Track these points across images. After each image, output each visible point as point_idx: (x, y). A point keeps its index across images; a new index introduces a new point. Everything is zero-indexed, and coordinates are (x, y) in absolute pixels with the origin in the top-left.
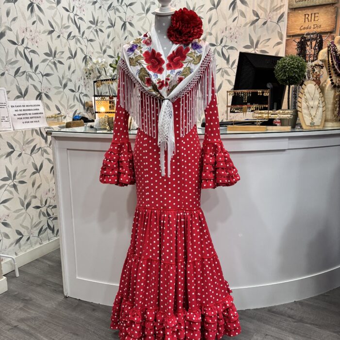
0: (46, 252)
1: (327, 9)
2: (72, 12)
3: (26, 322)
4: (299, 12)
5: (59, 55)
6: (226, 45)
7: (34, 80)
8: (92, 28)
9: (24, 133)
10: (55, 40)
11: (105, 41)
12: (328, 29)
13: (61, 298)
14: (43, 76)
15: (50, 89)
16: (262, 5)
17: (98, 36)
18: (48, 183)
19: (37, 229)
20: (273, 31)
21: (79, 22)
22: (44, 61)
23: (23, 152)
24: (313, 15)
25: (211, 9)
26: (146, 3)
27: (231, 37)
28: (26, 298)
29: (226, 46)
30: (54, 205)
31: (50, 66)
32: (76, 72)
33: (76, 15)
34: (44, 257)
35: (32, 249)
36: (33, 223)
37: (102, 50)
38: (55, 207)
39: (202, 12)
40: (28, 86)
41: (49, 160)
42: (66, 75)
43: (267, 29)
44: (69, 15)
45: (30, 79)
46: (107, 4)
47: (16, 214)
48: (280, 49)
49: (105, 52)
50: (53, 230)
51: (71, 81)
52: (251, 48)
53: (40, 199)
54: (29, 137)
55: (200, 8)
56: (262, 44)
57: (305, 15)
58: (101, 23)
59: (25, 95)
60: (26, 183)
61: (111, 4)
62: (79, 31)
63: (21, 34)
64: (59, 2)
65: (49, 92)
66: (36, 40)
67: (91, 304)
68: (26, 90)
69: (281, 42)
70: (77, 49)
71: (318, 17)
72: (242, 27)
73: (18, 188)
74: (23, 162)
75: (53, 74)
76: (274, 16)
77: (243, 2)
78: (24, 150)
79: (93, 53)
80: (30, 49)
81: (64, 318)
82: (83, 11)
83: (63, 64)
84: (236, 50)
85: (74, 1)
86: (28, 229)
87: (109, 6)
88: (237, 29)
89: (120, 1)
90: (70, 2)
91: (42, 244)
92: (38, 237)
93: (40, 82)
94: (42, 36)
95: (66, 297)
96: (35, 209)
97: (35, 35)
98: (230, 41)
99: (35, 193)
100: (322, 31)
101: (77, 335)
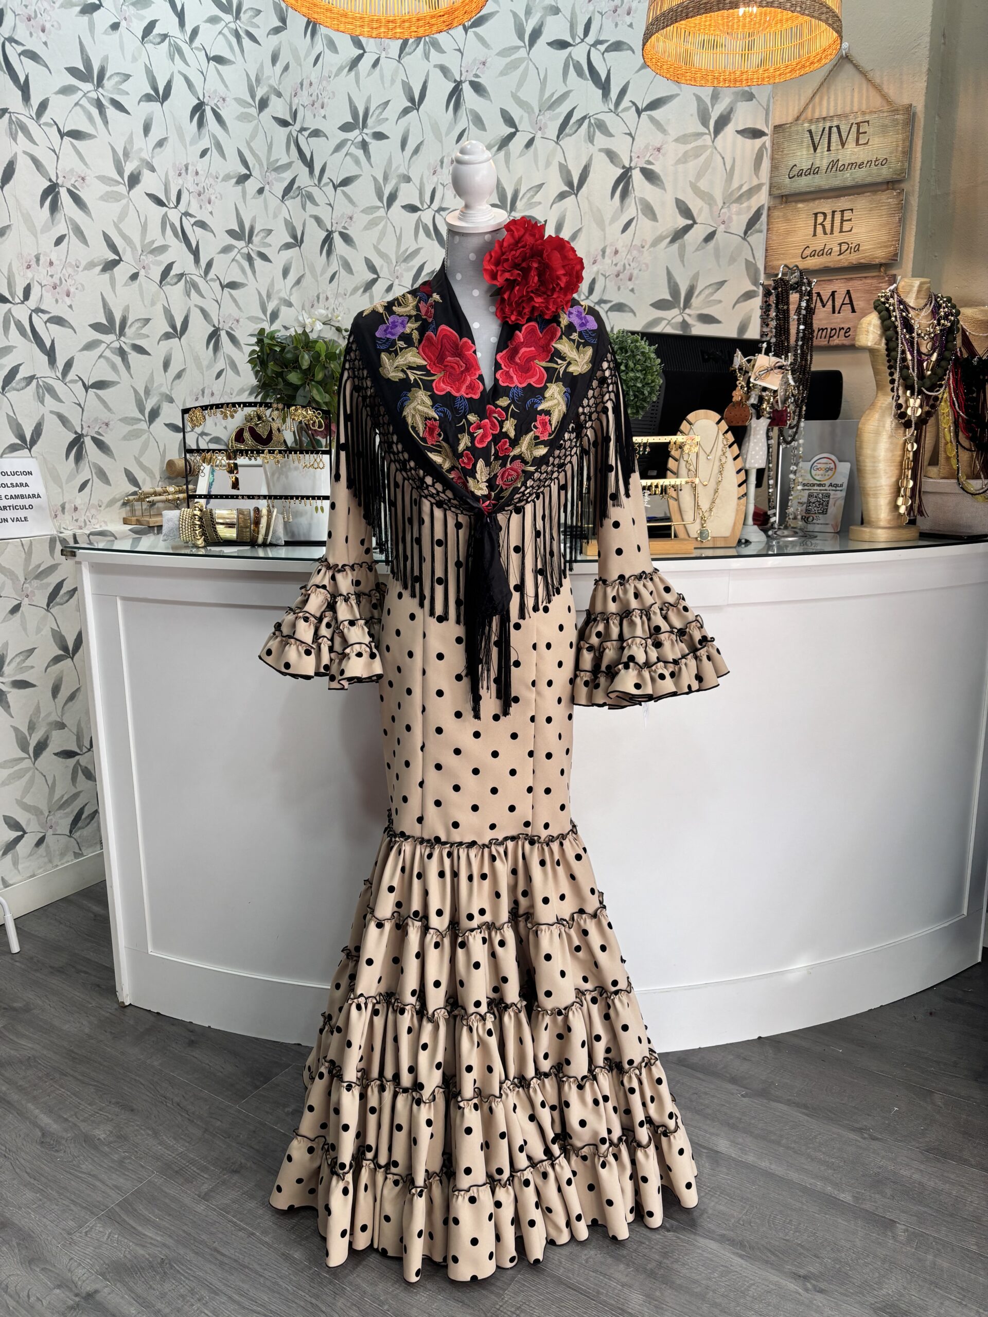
0: (91, 877)
1: (878, 198)
2: (176, 207)
4: (800, 205)
5: (133, 329)
6: (605, 298)
7: (61, 401)
8: (236, 250)
9: (28, 549)
10: (125, 285)
11: (276, 288)
12: (880, 255)
13: (107, 1008)
14: (86, 388)
15: (107, 425)
16: (703, 185)
17: (254, 272)
19: (67, 815)
20: (732, 260)
21: (195, 234)
22: (90, 346)
23: (26, 601)
24: (838, 217)
25: (562, 196)
26: (386, 178)
27: (617, 276)
28: (15, 1005)
29: (605, 302)
31: (107, 359)
32: (186, 376)
33: (187, 214)
36: (57, 797)
37: (264, 312)
39: (540, 203)
40: (43, 417)
42: (155, 385)
43: (717, 254)
44: (165, 215)
45: (48, 398)
46: (283, 179)
47: (4, 773)
48: (750, 309)
49: (274, 316)
51: (171, 400)
52: (674, 307)
53: (75, 731)
54: (42, 557)
55: (532, 193)
56: (702, 296)
57: (816, 214)
58: (262, 234)
59: (34, 442)
60: (33, 686)
61: (293, 182)
62: (197, 260)
63: (22, 274)
64: (134, 180)
65: (106, 433)
66: (66, 289)
67: (189, 1027)
68: (36, 427)
69: (754, 291)
70: (189, 311)
71: (850, 220)
72: (647, 247)
73: (9, 700)
74: (25, 629)
75: (119, 383)
76: (734, 217)
77: (649, 175)
78: (27, 596)
79: (238, 321)
80: (49, 313)
81: (105, 1063)
82: (209, 203)
83: (149, 354)
84: (631, 314)
85: (180, 175)
86: (42, 813)
87: (286, 188)
88: (635, 253)
89: (317, 172)
90: (170, 178)
91: (82, 855)
92: (70, 836)
93: (79, 405)
94: (83, 277)
95: (123, 1007)
96: (60, 760)
97: (64, 275)
98: (616, 288)
99: (60, 714)
100: (862, 261)
101: (132, 1110)
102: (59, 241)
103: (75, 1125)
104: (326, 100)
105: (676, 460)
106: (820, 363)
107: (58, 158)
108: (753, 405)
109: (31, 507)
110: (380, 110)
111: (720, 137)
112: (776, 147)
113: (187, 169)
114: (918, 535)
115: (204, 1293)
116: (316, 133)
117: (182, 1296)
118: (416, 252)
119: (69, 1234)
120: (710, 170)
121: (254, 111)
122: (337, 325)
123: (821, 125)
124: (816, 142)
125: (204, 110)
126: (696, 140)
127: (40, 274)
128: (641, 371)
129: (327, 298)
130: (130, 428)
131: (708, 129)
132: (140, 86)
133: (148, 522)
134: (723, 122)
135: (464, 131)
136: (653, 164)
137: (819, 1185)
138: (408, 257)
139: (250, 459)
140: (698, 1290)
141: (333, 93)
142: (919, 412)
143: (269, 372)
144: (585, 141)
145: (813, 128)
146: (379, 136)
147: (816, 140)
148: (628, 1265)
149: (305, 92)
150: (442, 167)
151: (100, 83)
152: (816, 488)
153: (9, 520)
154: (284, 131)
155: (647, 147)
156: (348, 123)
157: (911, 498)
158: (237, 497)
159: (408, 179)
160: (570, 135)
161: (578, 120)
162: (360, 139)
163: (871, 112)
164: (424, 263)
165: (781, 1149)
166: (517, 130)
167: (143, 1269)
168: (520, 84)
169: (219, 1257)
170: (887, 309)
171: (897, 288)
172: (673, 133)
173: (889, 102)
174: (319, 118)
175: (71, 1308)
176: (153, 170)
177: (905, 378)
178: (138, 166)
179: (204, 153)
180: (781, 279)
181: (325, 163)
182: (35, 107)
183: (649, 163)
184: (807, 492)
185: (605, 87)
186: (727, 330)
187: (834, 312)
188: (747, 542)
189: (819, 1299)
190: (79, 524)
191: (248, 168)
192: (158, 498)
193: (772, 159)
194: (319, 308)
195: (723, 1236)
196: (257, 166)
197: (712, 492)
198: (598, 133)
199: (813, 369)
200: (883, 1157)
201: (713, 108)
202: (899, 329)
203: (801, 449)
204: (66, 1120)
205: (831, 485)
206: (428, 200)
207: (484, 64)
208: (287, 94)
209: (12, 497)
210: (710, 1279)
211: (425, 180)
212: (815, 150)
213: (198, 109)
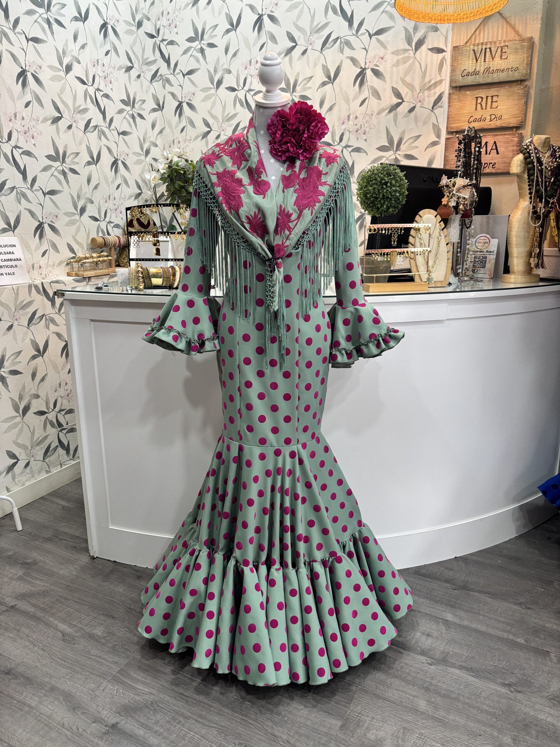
0: (56, 484)
1: (512, 89)
2: (92, 85)
3: (29, 600)
4: (468, 92)
5: (70, 158)
6: (349, 144)
7: (31, 202)
8: (126, 112)
9: (16, 291)
10: (65, 132)
11: (148, 135)
12: (513, 122)
13: (84, 560)
14: (44, 194)
15: (57, 216)
16: (408, 79)
17: (136, 126)
18: (59, 373)
19: (41, 449)
20: (425, 123)
21: (103, 102)
22: (46, 169)
23: (16, 323)
24: (489, 99)
25: (324, 84)
26: (215, 71)
27: (357, 131)
28: (28, 561)
29: (349, 146)
30: (68, 409)
31: (56, 177)
32: (100, 188)
33: (98, 90)
34: (55, 494)
35: (33, 481)
36: (35, 438)
37: (142, 150)
38: (71, 411)
39: (310, 88)
40: (20, 212)
41: (59, 335)
42: (83, 193)
43: (416, 120)
44: (87, 89)
45: (23, 200)
46: (150, 70)
47: (6, 425)
48: (436, 152)
49: (147, 152)
50: (67, 449)
51: (92, 202)
52: (390, 150)
53: (45, 399)
54: (24, 296)
55: (305, 82)
56: (407, 144)
57: (477, 98)
58: (140, 103)
59: (15, 227)
60: (21, 373)
61: (157, 71)
62: (104, 118)
63: (7, 125)
64: (69, 68)
65: (56, 221)
66: (32, 134)
67: (134, 568)
68: (16, 218)
69: (437, 141)
70: (101, 148)
71: (497, 102)
72: (374, 115)
73: (8, 382)
74: (16, 340)
75: (62, 191)
76: (426, 98)
77: (376, 73)
78: (16, 320)
79: (128, 155)
80: (22, 148)
81: (91, 592)
82: (111, 83)
83: (79, 174)
84: (365, 154)
85: (94, 66)
86: (27, 448)
87: (153, 75)
88: (367, 118)
89: (172, 66)
90: (89, 67)
91: (50, 472)
92: (43, 461)
93: (41, 204)
94: (41, 127)
95: (93, 558)
96: (37, 416)
97: (30, 125)
98: (356, 139)
99: (36, 390)
100: (503, 125)
101: (113, 618)
102: (27, 105)
103: (81, 628)
104: (178, 23)
105: (414, 237)
106: (484, 183)
107: (26, 54)
108: (453, 207)
109: (16, 266)
110: (212, 30)
111: (418, 52)
112: (454, 59)
113: (98, 62)
114: (539, 279)
115: (181, 719)
116: (172, 43)
117: (168, 722)
118: (234, 116)
119: (93, 691)
120: (412, 71)
121: (134, 28)
122: (186, 158)
123: (480, 47)
124: (478, 57)
125: (107, 27)
126: (404, 53)
127: (17, 125)
128: (399, 186)
129: (179, 142)
130: (69, 219)
131: (411, 47)
132: (71, 12)
133: (83, 275)
134: (420, 43)
135: (264, 44)
136: (378, 66)
137: (505, 635)
138: (229, 118)
139: (167, 237)
140: (454, 696)
141: (182, 19)
142: (543, 210)
143: (176, 186)
144: (338, 52)
145: (476, 48)
146: (211, 45)
147: (478, 55)
148: (414, 685)
149: (164, 18)
150: (250, 65)
151: (48, 9)
152: (478, 253)
153: (4, 274)
154: (152, 41)
155: (375, 56)
156: (191, 37)
157: (537, 258)
158: (159, 260)
159: (229, 72)
160: (329, 48)
161: (334, 40)
162: (199, 47)
163: (509, 41)
164: (240, 122)
165: (481, 617)
166: (297, 44)
167: (142, 708)
168: (299, 17)
169: (184, 697)
170: (528, 153)
171: (532, 140)
172: (391, 49)
173: (519, 35)
174: (173, 34)
175: (105, 733)
176: (79, 62)
177: (537, 191)
178: (71, 60)
179: (107, 53)
180: (467, 135)
181: (178, 61)
182: (12, 22)
183: (377, 66)
184: (473, 256)
185: (350, 20)
186: (421, 162)
187: (486, 154)
188: (450, 284)
189: (519, 696)
190: (42, 276)
191: (131, 62)
192: (87, 261)
193: (452, 65)
194: (174, 148)
195: (460, 666)
196: (136, 61)
197: (434, 256)
198: (346, 47)
199: (482, 185)
200: (535, 618)
201: (414, 34)
202: (535, 164)
203: (472, 231)
204: (75, 626)
205: (487, 251)
206: (242, 84)
207: (276, 5)
208: (153, 19)
209: (5, 260)
210: (459, 690)
211: (240, 73)
212: (477, 61)
213: (104, 26)
